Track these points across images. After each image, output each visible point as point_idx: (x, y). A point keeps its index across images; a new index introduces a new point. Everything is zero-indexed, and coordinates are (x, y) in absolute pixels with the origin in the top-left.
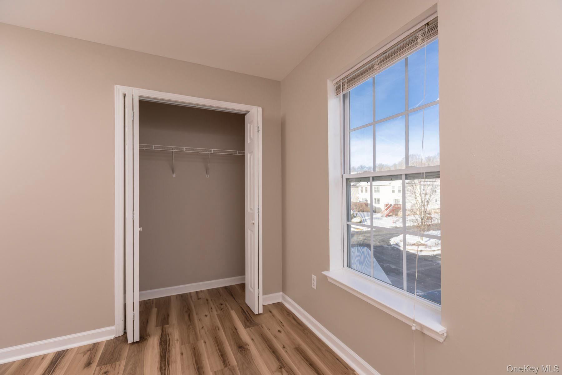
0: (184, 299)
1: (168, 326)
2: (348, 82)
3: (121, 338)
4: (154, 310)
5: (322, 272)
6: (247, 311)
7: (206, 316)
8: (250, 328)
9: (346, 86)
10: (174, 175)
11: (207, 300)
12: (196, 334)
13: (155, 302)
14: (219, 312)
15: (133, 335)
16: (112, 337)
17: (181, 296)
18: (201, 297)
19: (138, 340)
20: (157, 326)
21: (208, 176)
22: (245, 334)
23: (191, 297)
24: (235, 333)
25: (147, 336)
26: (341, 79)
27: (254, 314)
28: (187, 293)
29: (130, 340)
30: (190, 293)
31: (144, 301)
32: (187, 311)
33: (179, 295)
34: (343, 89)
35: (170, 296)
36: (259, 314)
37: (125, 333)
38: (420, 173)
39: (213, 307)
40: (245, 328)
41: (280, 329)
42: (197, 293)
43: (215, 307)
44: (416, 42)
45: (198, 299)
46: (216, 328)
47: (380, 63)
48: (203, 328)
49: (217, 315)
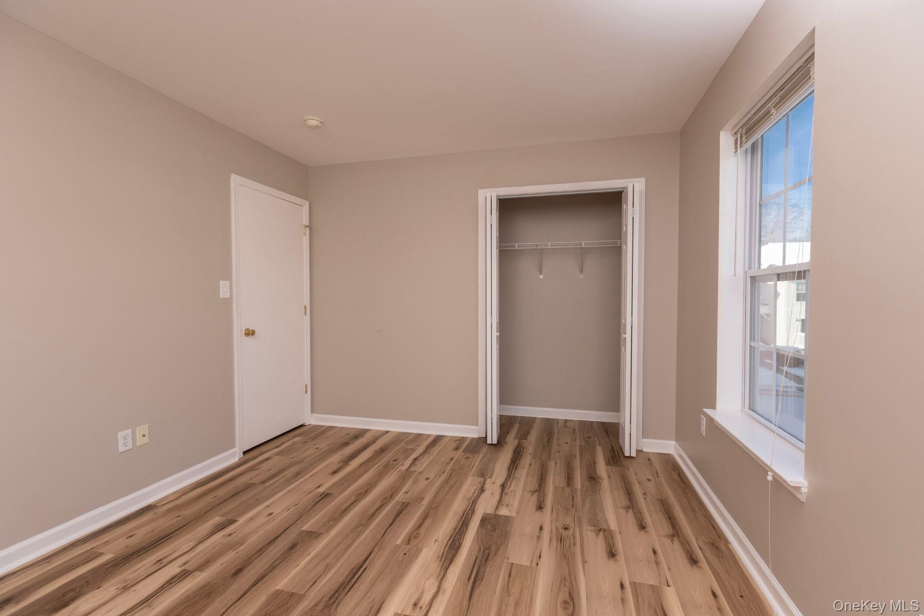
0: (549, 424)
1: (525, 441)
2: (746, 134)
3: (483, 439)
4: (517, 426)
5: (704, 409)
6: (617, 452)
7: (567, 443)
8: (613, 467)
9: (744, 138)
10: (541, 277)
11: (574, 430)
12: (550, 454)
13: (519, 419)
14: (583, 444)
15: (493, 438)
16: (476, 436)
17: (547, 419)
18: (569, 426)
19: (496, 443)
20: (515, 438)
21: (582, 276)
22: (602, 469)
23: (558, 423)
24: (593, 465)
25: (504, 443)
26: (739, 129)
27: (624, 454)
28: (554, 419)
29: (489, 442)
30: (558, 419)
31: (510, 416)
32: (548, 434)
33: (545, 418)
34: (741, 144)
35: (535, 418)
36: (630, 457)
37: (486, 436)
38: (801, 271)
39: (578, 437)
40: (606, 465)
41: (650, 477)
42: (566, 421)
43: (581, 439)
44: (808, 76)
45: (565, 427)
46: (573, 455)
47: (777, 104)
48: (559, 452)
49: (579, 446)
